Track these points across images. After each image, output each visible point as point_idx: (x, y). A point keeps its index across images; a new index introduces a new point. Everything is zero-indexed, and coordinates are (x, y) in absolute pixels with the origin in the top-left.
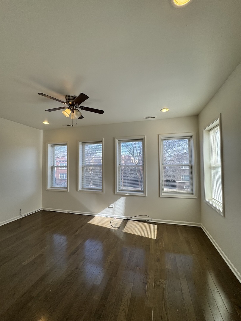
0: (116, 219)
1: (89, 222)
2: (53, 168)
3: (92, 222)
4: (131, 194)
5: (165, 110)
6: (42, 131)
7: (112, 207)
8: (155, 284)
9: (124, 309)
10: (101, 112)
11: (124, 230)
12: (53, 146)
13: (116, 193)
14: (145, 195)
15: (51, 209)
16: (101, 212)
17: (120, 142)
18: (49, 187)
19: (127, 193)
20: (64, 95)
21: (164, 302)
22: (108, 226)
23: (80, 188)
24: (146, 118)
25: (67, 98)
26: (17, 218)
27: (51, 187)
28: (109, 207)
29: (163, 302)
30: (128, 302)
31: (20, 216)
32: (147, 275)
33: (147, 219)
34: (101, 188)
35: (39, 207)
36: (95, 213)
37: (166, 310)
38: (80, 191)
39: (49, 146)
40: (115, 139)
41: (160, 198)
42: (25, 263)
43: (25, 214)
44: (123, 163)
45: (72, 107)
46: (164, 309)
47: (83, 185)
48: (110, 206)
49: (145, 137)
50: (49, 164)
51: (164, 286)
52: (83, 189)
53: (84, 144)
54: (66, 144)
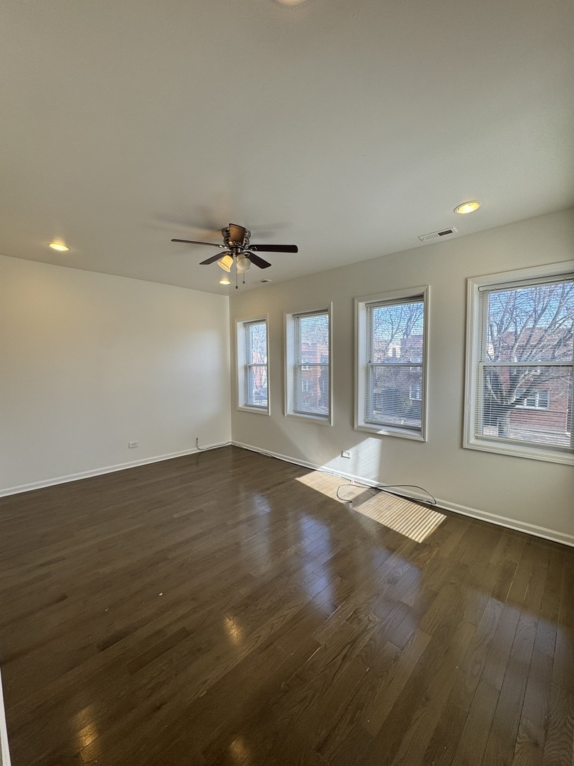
0: (354, 483)
1: (297, 479)
2: (248, 368)
3: (305, 480)
4: (392, 434)
5: (467, 209)
6: (228, 297)
7: (347, 456)
8: (355, 616)
9: (273, 624)
10: (293, 249)
11: (359, 507)
12: (246, 325)
13: (356, 427)
14: (422, 440)
15: (245, 446)
16: (327, 464)
17: (370, 307)
18: (241, 404)
19: (380, 430)
20: (219, 230)
21: (350, 648)
22: (331, 494)
23: (289, 410)
24: (441, 234)
25: (225, 233)
26: (192, 451)
27: (246, 405)
28: (342, 456)
29: (349, 646)
30: (286, 618)
31: (196, 448)
32: (348, 596)
33: (425, 497)
34: (326, 413)
35: (227, 440)
36: (316, 465)
37: (343, 659)
38: (288, 416)
39: (239, 325)
40: (356, 301)
41: (462, 451)
42: (176, 516)
43: (205, 447)
44: (376, 358)
45: (235, 249)
46: (341, 657)
47: (295, 403)
48: (344, 455)
49: (427, 290)
50: (241, 362)
51: (371, 625)
52: (296, 412)
53: (297, 316)
54: (265, 320)
